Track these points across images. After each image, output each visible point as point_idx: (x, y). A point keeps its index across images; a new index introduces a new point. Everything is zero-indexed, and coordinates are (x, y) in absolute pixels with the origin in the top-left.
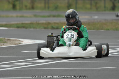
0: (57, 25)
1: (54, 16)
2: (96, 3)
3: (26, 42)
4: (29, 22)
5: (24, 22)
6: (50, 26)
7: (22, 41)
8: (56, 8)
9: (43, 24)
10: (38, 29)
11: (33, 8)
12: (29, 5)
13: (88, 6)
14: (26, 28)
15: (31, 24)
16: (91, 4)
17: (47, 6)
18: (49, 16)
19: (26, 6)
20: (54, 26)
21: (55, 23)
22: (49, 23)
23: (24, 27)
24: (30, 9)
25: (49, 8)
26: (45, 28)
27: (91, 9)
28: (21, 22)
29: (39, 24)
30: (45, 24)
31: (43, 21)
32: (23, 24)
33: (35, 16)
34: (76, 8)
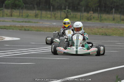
0: (28, 28)
1: (26, 22)
2: (55, 14)
3: (7, 39)
4: (9, 25)
5: (5, 25)
6: (23, 29)
7: (4, 38)
8: (27, 16)
9: (18, 27)
10: (15, 30)
11: (11, 16)
12: (9, 14)
13: (49, 16)
14: (7, 29)
15: (10, 26)
16: (51, 15)
17: (21, 14)
18: (23, 22)
19: (7, 14)
21: (26, 26)
22: (23, 27)
23: (5, 29)
24: (9, 16)
25: (22, 16)
26: (20, 30)
27: (51, 18)
28: (4, 25)
29: (15, 27)
30: (20, 27)
31: (18, 25)
32: (4, 26)
33: (13, 21)
34: (41, 17)
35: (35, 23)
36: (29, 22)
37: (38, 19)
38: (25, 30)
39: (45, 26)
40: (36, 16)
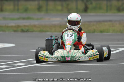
0: (27, 28)
1: (24, 19)
2: (68, 5)
6: (19, 29)
8: (26, 10)
9: (12, 27)
10: (7, 32)
11: (2, 10)
13: (59, 8)
16: (62, 6)
17: (16, 8)
18: (19, 19)
20: (24, 29)
21: (25, 26)
22: (19, 26)
25: (18, 10)
26: (15, 31)
27: (62, 10)
29: (8, 27)
30: (15, 27)
31: (12, 24)
33: (4, 18)
34: (47, 10)
35: (38, 19)
36: (29, 18)
37: (43, 13)
38: (23, 31)
39: (54, 23)
40: (39, 9)
